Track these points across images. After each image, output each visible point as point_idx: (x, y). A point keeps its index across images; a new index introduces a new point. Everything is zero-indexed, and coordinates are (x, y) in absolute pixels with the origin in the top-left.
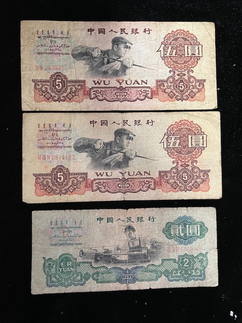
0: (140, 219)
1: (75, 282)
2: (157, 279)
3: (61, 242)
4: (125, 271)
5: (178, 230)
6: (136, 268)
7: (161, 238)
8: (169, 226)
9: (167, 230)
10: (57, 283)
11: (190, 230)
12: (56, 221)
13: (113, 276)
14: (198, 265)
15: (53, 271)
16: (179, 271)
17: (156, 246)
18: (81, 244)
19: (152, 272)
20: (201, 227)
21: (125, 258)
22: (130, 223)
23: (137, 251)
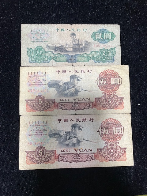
0: (79, 30)
1: (44, 61)
2: (88, 61)
3: (37, 41)
4: (71, 56)
5: (99, 36)
6: (77, 55)
7: (91, 40)
8: (94, 33)
9: (93, 36)
10: (34, 61)
11: (106, 36)
12: (34, 30)
13: (65, 58)
14: (110, 54)
15: (32, 54)
16: (100, 57)
17: (87, 44)
18: (47, 42)
19: (85, 57)
20: (112, 34)
21: (71, 49)
22: (73, 32)
23: (77, 46)
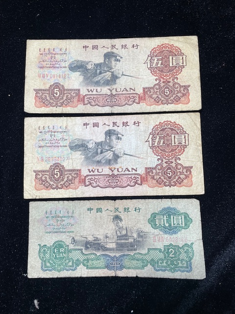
0: (126, 210)
1: (67, 268)
2: (143, 267)
3: (55, 230)
4: (113, 258)
5: (162, 220)
6: (124, 255)
8: (154, 215)
9: (152, 220)
10: (50, 269)
11: (175, 221)
12: (51, 211)
13: (102, 262)
14: (183, 256)
15: (47, 256)
16: (165, 261)
17: (142, 235)
18: (73, 232)
19: (138, 260)
20: (185, 217)
21: (113, 246)
22: (117, 213)
23: (124, 239)
